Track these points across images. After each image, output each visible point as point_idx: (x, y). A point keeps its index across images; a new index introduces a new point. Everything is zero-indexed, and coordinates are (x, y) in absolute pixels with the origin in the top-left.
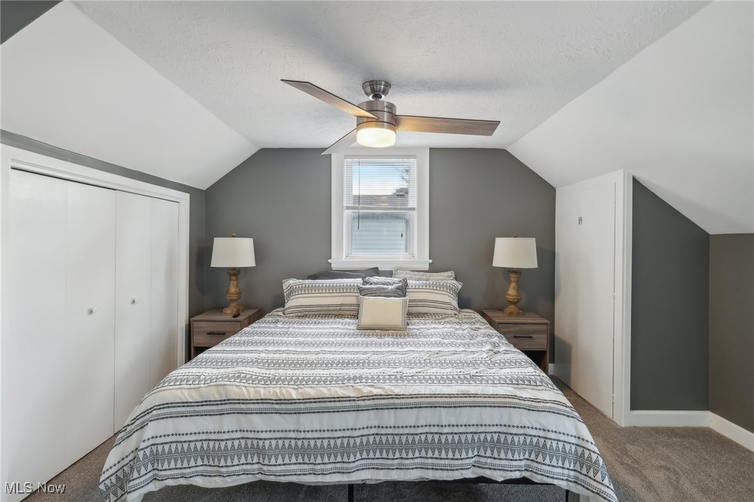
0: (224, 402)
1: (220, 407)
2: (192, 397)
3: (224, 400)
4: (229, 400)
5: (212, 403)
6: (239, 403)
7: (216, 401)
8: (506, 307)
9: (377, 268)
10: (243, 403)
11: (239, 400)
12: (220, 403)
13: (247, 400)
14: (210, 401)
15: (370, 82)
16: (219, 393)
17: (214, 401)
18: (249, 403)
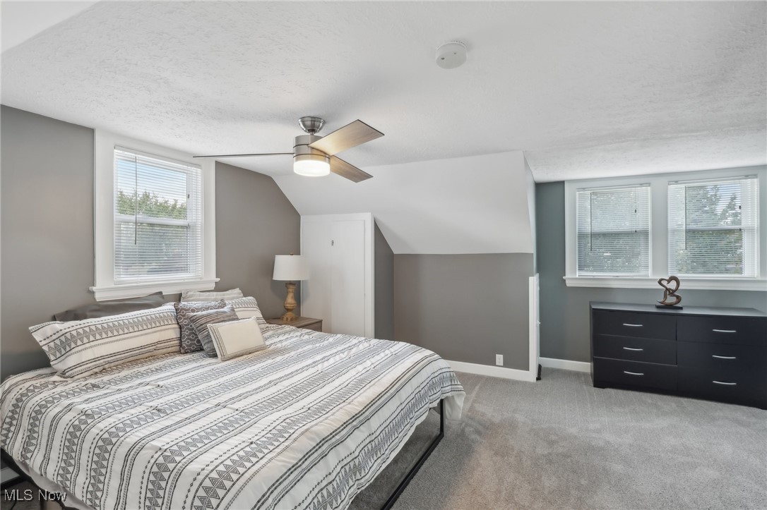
0: (321, 444)
1: (320, 451)
2: (293, 458)
3: (320, 442)
4: (324, 439)
5: (312, 452)
6: (333, 437)
7: (314, 447)
8: (284, 314)
9: (161, 293)
10: (336, 435)
11: (331, 434)
12: (318, 447)
13: (336, 430)
14: (310, 451)
15: (311, 117)
16: (312, 439)
17: (313, 449)
18: (340, 432)
